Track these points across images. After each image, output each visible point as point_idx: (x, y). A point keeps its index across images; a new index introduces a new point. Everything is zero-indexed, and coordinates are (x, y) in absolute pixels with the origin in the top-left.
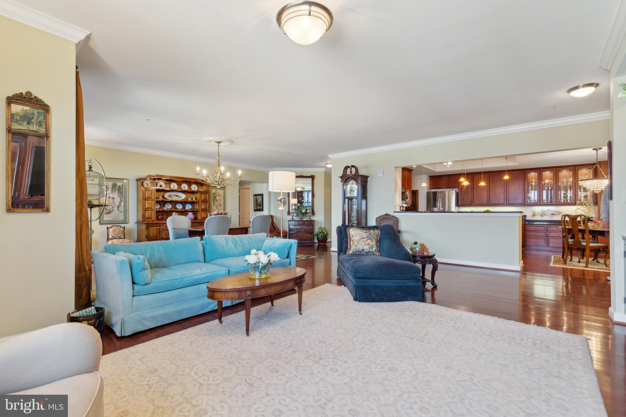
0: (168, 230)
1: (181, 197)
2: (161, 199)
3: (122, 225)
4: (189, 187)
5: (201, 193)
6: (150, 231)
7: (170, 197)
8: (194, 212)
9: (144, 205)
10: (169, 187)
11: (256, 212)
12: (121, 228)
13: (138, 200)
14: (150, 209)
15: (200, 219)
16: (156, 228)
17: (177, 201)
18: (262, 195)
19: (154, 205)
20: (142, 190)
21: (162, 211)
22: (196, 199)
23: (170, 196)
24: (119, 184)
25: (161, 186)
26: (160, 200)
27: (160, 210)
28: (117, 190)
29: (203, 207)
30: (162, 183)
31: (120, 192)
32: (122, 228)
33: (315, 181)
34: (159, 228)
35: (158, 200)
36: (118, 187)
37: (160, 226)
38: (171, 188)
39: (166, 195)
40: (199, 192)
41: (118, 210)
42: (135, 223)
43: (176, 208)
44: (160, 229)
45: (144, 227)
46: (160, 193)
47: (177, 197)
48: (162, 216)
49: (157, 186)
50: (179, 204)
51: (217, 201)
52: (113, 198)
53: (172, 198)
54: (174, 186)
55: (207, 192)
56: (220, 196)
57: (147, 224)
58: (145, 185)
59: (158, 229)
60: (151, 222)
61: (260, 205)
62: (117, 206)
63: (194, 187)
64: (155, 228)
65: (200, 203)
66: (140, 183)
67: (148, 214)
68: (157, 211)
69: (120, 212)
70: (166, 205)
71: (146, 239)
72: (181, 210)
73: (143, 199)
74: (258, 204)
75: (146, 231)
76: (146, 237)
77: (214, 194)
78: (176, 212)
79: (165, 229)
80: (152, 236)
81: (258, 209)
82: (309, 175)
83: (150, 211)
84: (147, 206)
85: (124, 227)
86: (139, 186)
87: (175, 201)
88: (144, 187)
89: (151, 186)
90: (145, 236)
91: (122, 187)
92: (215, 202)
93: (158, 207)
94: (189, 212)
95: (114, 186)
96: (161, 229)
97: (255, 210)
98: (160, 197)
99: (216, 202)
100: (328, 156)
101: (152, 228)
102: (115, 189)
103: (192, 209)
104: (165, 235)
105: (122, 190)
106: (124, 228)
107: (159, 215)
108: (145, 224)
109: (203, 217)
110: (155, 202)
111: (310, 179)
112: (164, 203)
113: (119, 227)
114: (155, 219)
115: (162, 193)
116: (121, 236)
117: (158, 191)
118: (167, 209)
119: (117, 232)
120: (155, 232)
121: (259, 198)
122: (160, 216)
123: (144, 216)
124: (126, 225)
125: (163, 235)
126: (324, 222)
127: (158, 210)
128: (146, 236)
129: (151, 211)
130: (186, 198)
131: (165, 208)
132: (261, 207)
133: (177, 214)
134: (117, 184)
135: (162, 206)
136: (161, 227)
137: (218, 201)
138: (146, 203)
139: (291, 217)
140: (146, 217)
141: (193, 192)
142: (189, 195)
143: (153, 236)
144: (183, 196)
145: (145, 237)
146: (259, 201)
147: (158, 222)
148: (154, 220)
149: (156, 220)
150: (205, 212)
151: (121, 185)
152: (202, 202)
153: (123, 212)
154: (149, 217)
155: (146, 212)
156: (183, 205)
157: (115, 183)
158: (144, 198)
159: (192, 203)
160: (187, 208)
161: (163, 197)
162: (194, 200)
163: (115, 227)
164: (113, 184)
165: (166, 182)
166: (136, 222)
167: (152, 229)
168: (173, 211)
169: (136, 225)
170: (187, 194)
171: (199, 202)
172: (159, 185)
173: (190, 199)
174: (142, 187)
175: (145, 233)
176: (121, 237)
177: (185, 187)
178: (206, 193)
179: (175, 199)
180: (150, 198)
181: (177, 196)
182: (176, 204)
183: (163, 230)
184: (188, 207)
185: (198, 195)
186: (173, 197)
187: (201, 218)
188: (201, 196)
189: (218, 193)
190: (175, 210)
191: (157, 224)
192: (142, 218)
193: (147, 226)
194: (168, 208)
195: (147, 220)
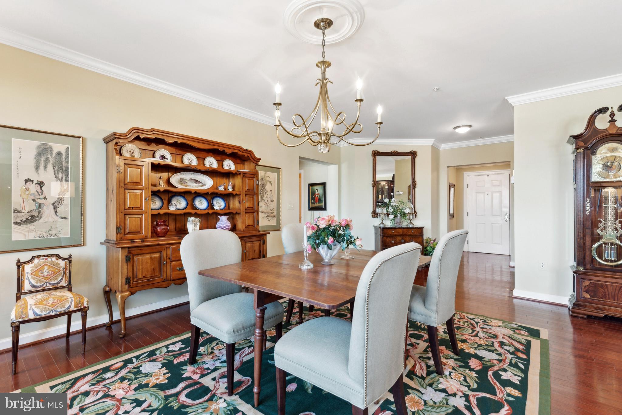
0: (180, 260)
1: (205, 185)
2: (163, 186)
3: (64, 253)
4: (219, 164)
5: (244, 176)
6: (136, 265)
7: (182, 184)
8: (232, 215)
9: (121, 202)
10: (180, 162)
11: (313, 211)
12: (60, 261)
13: (107, 189)
14: (136, 210)
15: (242, 230)
16: (151, 258)
17: (197, 191)
18: (324, 184)
19: (147, 200)
20: (115, 164)
21: (166, 214)
22: (233, 188)
23: (182, 181)
24: (58, 147)
25: (163, 157)
26: (162, 189)
27: (162, 212)
28: (51, 162)
29: (247, 205)
30: (163, 151)
31: (61, 169)
32: (63, 259)
33: (417, 159)
34: (157, 255)
35: (155, 189)
36: (54, 155)
37: (160, 252)
38: (182, 163)
39: (175, 179)
40: (240, 174)
41: (56, 212)
42: (101, 243)
43: (194, 207)
44: (160, 257)
45: (120, 255)
46: (160, 175)
47: (198, 185)
48: (165, 225)
49: (154, 157)
50: (201, 198)
51: (266, 193)
52: (41, 184)
53: (186, 186)
54: (190, 159)
55: (254, 175)
56: (271, 185)
57: (129, 248)
58: (126, 154)
59: (155, 258)
60: (139, 243)
61: (320, 200)
62: (53, 204)
63: (229, 165)
64: (148, 256)
65: (242, 196)
66: (112, 145)
67: (131, 222)
68: (153, 216)
69: (62, 218)
70: (174, 201)
71: (126, 287)
72: (206, 212)
73: (119, 187)
74: (317, 199)
75: (125, 267)
76: (126, 282)
77: (262, 179)
78: (196, 215)
79: (173, 257)
80: (140, 277)
81: (316, 207)
82: (408, 151)
83: (136, 216)
84: (128, 205)
85: (70, 256)
86: (110, 155)
87: (193, 192)
88: (121, 157)
89: (141, 157)
90: (122, 277)
91: (67, 156)
92: (263, 195)
93: (157, 204)
94: (221, 215)
95: (44, 151)
96: (164, 257)
97: (311, 209)
98: (161, 182)
99: (265, 195)
100: (506, 99)
101: (141, 257)
102: (47, 160)
103: (224, 208)
104: (173, 271)
105: (67, 162)
106: (70, 259)
107: (158, 225)
108: (122, 248)
109: (247, 224)
110: (150, 193)
111: (409, 158)
112: (170, 195)
113: (54, 259)
114: (150, 234)
115: (165, 175)
116: (59, 283)
117: (156, 168)
118: (177, 209)
119: (46, 274)
120: (149, 265)
121: (319, 190)
122: (161, 225)
123: (121, 228)
124: (75, 252)
125: (168, 271)
126: (431, 228)
127: (156, 212)
128: (126, 279)
129: (140, 216)
130: (215, 187)
131: (172, 208)
132: (323, 204)
133: (197, 219)
134: (51, 148)
135: (165, 202)
136: (164, 254)
137: (269, 193)
138: (128, 195)
139: (380, 222)
140: (128, 231)
141: (228, 175)
142: (218, 180)
143: (144, 277)
144: (208, 183)
145: (124, 280)
146: (318, 194)
147: (155, 241)
148: (147, 237)
149: (152, 237)
150: (250, 214)
151: (63, 151)
152: (246, 195)
153: (70, 218)
154: (134, 229)
155: (128, 218)
156: (208, 201)
157: (46, 145)
158: (122, 185)
159: (226, 196)
160: (217, 207)
161: (168, 182)
162: (230, 189)
163: (42, 260)
164: (38, 147)
165: (174, 150)
166: (103, 241)
167: (142, 260)
168: (190, 215)
169: (104, 248)
170: (215, 179)
171: (239, 195)
172: (158, 154)
173: (221, 189)
174: (117, 157)
175: (122, 271)
176: (59, 285)
177: (211, 162)
178: (252, 176)
179: (193, 187)
180: (137, 183)
181: (196, 181)
182: (194, 199)
183: (168, 260)
184: (219, 204)
185: (238, 181)
186: (189, 183)
187: (244, 228)
188: (244, 183)
189: (268, 179)
190: (193, 211)
191: (154, 247)
192: (117, 234)
193: (129, 252)
194: (178, 207)
195: (129, 237)
